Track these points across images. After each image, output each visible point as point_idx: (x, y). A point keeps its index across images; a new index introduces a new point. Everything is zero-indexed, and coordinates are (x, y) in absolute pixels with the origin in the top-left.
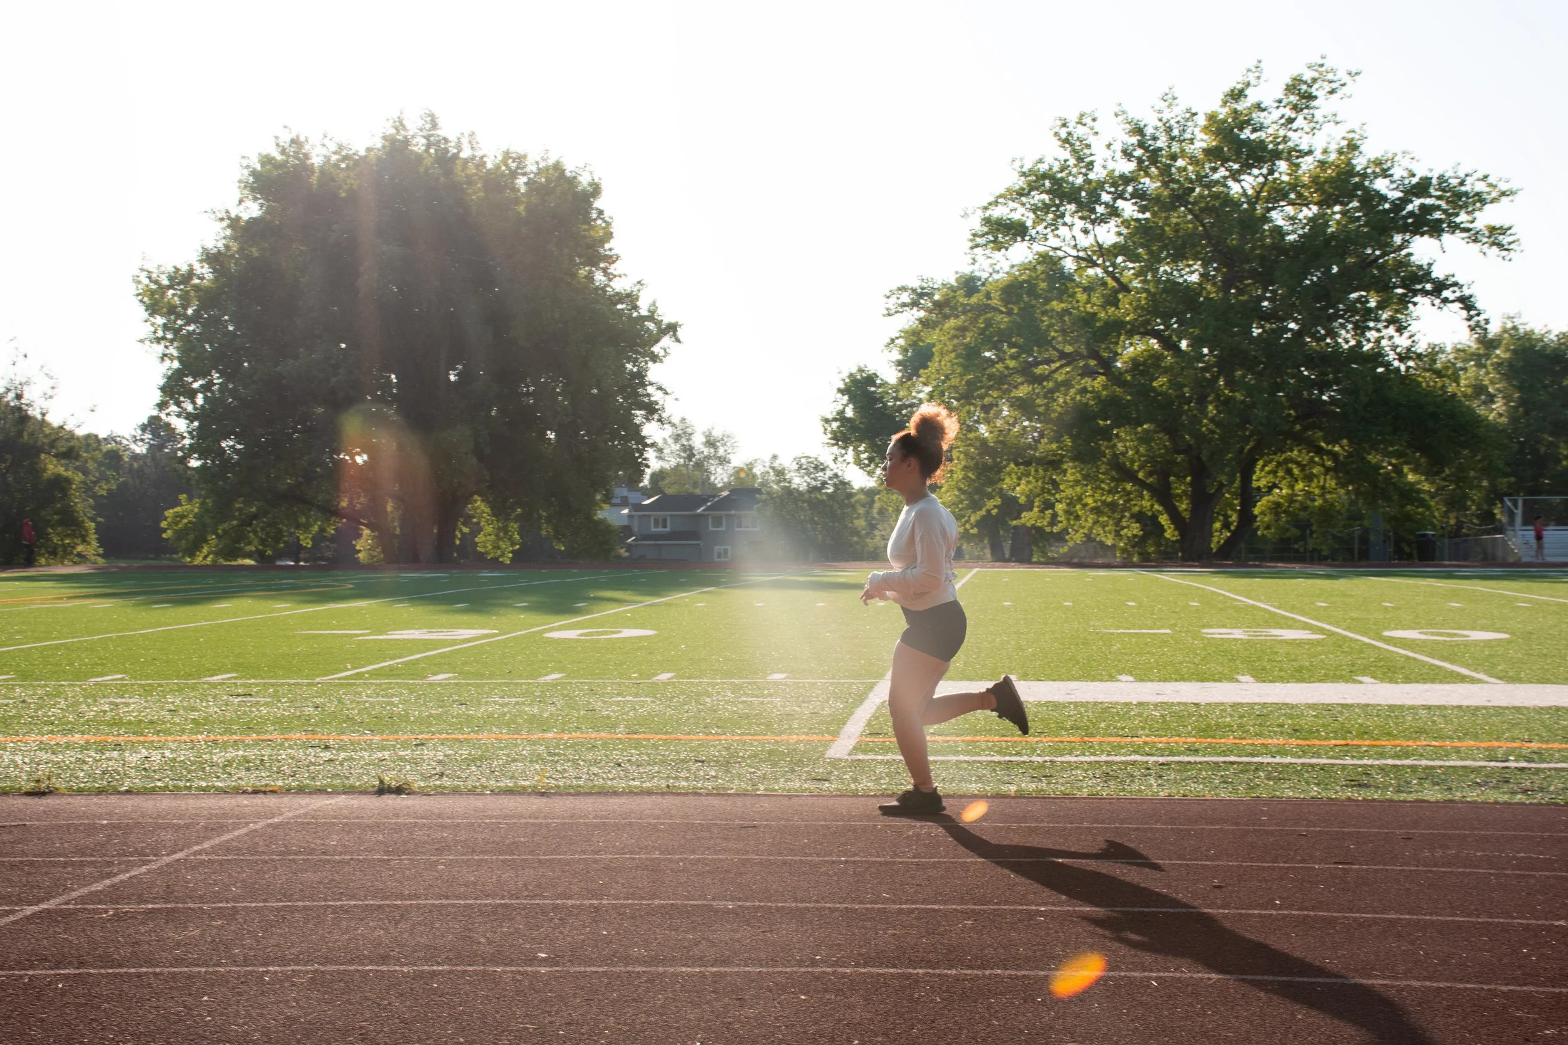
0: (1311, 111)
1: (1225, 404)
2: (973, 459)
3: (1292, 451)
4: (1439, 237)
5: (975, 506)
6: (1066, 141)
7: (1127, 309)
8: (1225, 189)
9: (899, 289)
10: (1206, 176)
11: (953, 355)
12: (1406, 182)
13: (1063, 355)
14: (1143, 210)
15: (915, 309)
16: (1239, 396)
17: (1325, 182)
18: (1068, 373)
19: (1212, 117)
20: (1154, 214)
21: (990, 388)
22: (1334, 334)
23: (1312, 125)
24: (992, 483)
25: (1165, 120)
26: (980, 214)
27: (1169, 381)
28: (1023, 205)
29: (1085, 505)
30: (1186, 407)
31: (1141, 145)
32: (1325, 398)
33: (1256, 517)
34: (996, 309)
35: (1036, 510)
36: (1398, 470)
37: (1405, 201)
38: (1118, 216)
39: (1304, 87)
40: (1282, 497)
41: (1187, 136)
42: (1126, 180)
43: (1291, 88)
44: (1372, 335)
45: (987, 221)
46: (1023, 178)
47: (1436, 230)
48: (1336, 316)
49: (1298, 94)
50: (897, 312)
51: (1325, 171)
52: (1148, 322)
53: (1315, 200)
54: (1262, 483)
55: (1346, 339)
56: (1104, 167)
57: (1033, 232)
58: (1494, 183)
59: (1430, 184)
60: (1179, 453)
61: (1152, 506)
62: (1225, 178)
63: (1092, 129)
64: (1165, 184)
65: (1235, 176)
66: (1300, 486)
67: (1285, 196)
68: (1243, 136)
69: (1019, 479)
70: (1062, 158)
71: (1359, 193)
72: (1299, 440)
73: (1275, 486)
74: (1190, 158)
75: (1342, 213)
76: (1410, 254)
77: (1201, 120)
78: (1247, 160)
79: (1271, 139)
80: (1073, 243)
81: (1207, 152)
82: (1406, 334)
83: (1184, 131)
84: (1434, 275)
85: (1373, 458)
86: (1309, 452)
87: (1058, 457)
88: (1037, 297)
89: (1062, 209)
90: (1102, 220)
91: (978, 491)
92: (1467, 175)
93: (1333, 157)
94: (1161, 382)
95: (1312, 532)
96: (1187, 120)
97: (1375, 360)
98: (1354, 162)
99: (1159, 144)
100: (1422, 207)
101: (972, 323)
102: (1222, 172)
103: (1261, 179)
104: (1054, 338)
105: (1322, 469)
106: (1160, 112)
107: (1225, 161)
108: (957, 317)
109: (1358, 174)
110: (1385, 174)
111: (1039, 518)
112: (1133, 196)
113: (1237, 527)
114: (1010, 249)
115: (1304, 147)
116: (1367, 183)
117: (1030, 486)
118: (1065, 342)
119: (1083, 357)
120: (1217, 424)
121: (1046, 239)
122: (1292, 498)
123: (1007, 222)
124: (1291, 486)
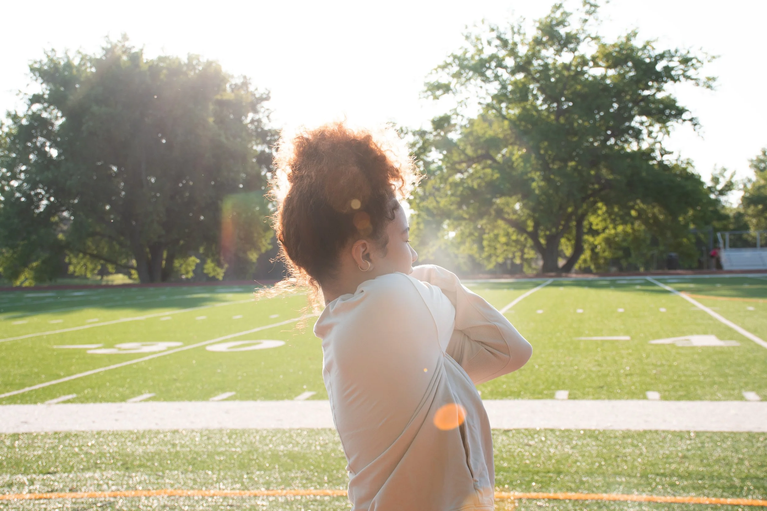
0: (597, 14)
29: (500, 242)
31: (498, 38)
49: (589, 4)
57: (454, 90)
83: (520, 28)
96: (521, 22)
118: (472, 150)
119: (484, 159)
122: (616, 235)
123: (436, 84)
124: (615, 228)
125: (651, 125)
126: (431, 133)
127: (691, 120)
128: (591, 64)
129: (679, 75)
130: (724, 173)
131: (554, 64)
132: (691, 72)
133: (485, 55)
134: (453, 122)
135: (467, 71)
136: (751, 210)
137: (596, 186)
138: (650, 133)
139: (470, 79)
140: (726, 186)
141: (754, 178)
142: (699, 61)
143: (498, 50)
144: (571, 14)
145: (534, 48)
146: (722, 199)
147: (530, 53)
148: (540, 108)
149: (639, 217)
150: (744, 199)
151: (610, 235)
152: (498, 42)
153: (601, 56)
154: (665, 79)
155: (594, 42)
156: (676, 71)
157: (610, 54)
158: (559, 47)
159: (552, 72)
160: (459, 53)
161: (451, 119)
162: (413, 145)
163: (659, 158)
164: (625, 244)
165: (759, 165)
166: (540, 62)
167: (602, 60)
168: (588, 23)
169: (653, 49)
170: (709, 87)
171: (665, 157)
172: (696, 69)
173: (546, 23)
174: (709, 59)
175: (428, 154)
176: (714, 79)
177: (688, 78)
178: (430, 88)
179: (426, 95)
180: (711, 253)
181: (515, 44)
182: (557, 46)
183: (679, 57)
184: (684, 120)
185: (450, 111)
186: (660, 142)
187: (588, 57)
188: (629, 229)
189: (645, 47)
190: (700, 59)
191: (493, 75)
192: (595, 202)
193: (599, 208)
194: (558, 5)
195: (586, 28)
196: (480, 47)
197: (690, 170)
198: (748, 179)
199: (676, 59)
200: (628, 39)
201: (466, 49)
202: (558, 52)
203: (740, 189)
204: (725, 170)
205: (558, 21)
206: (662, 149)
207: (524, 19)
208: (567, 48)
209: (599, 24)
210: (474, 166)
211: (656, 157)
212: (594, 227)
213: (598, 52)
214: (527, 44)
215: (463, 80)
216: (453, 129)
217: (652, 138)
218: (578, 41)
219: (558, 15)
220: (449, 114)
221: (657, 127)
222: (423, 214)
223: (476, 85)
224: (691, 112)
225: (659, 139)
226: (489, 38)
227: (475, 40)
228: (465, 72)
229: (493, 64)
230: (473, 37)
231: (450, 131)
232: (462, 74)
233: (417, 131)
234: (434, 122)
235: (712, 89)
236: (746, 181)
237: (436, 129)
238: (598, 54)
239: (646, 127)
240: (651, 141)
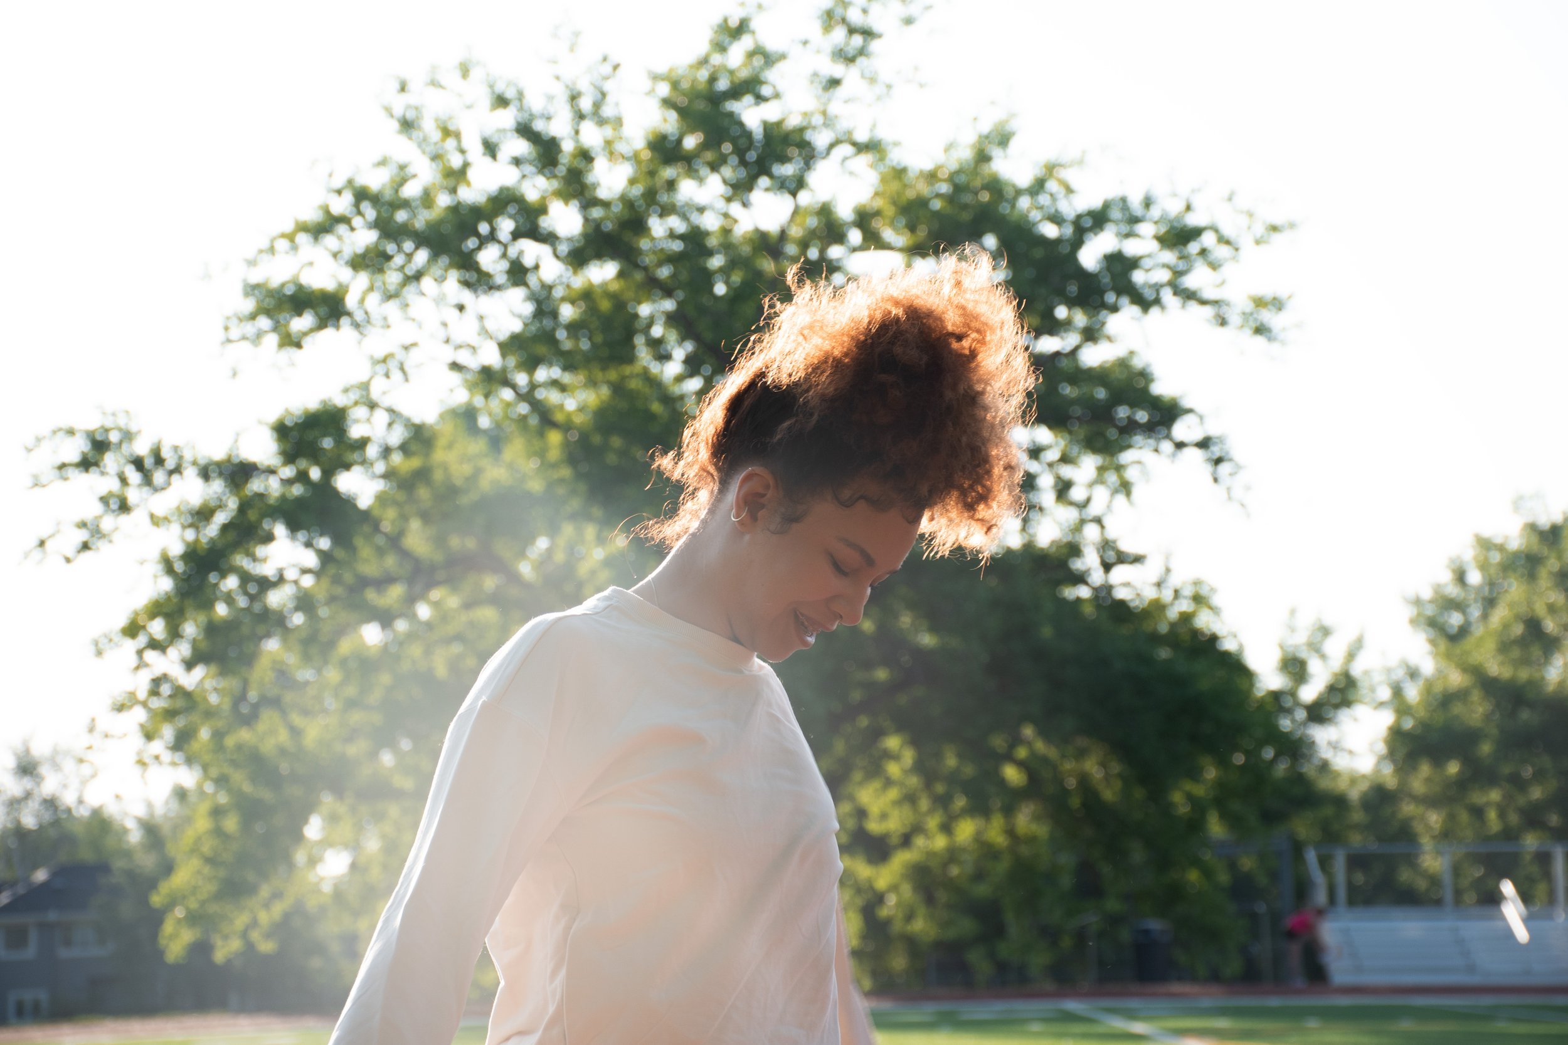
0: (872, 61)
25: (567, 80)
31: (520, 129)
37: (1072, 244)
43: (831, 14)
49: (844, 28)
58: (1251, 208)
59: (1126, 208)
79: (796, 119)
81: (656, 145)
92: (1194, 193)
96: (605, 78)
99: (555, 127)
122: (952, 855)
123: (289, 290)
124: (947, 828)
125: (1065, 459)
126: (272, 471)
127: (1204, 444)
128: (855, 236)
129: (1157, 287)
130: (1321, 642)
131: (726, 232)
132: (1198, 278)
133: (474, 192)
134: (355, 432)
135: (408, 246)
136: (1422, 778)
137: (882, 674)
138: (1063, 488)
139: (418, 276)
140: (1332, 689)
141: (1428, 666)
142: (1223, 240)
143: (524, 176)
144: (783, 57)
145: (652, 174)
146: (1321, 735)
147: (637, 191)
148: (677, 390)
149: (1034, 788)
150: (1396, 735)
151: (931, 854)
152: (522, 147)
153: (890, 211)
154: (1110, 297)
155: (865, 159)
156: (1148, 271)
157: (921, 203)
158: (742, 173)
159: (716, 262)
160: (376, 180)
161: (349, 422)
162: (203, 514)
163: (1097, 577)
164: (982, 890)
165: (1441, 620)
166: (676, 223)
167: (892, 224)
168: (841, 92)
169: (1069, 190)
170: (1261, 330)
171: (1120, 574)
172: (1214, 266)
173: (693, 86)
174: (1258, 235)
175: (261, 551)
176: (1277, 304)
177: (1189, 296)
178: (269, 302)
179: (250, 328)
180: (1289, 922)
181: (586, 156)
182: (734, 169)
183: (1156, 223)
184: (1180, 445)
185: (346, 391)
186: (1098, 521)
187: (845, 212)
188: (995, 834)
189: (1038, 186)
190: (1227, 231)
191: (505, 265)
192: (877, 733)
193: (888, 755)
194: (734, 23)
195: (834, 108)
196: (456, 161)
197: (1204, 621)
198: (1408, 667)
199: (1147, 229)
200: (983, 157)
201: (402, 167)
202: (740, 189)
203: (1381, 705)
204: (1325, 631)
205: (737, 81)
206: (1106, 545)
207: (616, 67)
208: (771, 176)
209: (879, 98)
210: (436, 594)
211: (1088, 572)
212: (874, 827)
213: (877, 194)
214: (627, 159)
215: (393, 278)
216: (356, 456)
217: (1072, 504)
218: (809, 155)
219: (736, 56)
220: (340, 401)
221: (1088, 465)
222: (239, 778)
223: (440, 300)
224: (1201, 418)
225: (1094, 510)
226: (489, 131)
227: (435, 135)
228: (400, 249)
229: (506, 226)
230: (429, 127)
231: (347, 467)
232: (389, 258)
233: (219, 464)
234: (282, 430)
235: (1270, 339)
236: (1400, 674)
237: (289, 457)
238: (879, 203)
239: (1051, 465)
240: (1069, 515)
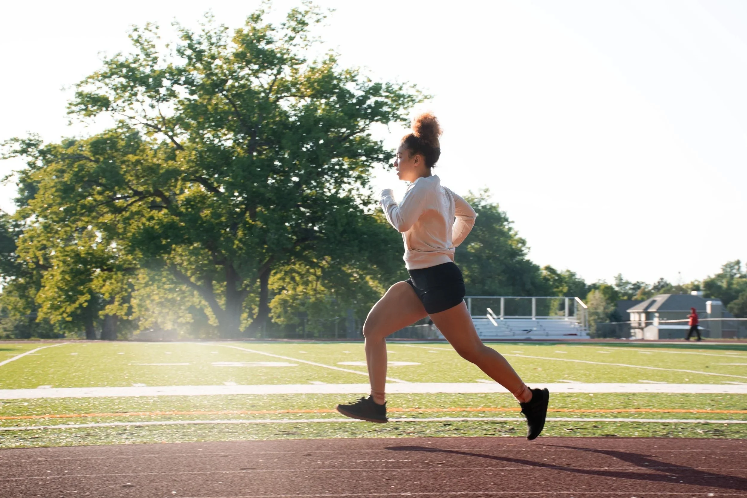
0: (305, 33)
1: (250, 229)
2: (69, 265)
3: (295, 264)
4: (386, 123)
5: (71, 300)
6: (137, 41)
7: (182, 162)
8: (249, 83)
9: (12, 140)
10: (235, 72)
11: (54, 189)
12: (366, 85)
13: (136, 193)
14: (192, 93)
15: (25, 155)
16: (259, 224)
17: (315, 82)
18: (140, 206)
19: (239, 32)
20: (200, 96)
21: (82, 215)
22: (321, 185)
23: (306, 42)
24: (83, 283)
25: (206, 31)
26: (75, 90)
27: (211, 213)
28: (107, 85)
29: (153, 301)
30: (223, 231)
31: (190, 47)
32: (316, 228)
33: (271, 309)
34: (87, 158)
35: (116, 303)
36: (362, 277)
37: (365, 98)
38: (175, 96)
39: (300, 17)
40: (288, 296)
41: (222, 43)
42: (180, 72)
43: (292, 16)
44: (345, 186)
45: (80, 95)
46: (106, 65)
47: (385, 118)
48: (323, 173)
49: (296, 20)
50: (10, 157)
51: (314, 74)
52: (196, 172)
53: (309, 94)
54: (275, 286)
55: (329, 189)
56: (165, 61)
57: (114, 105)
58: (420, 90)
59: (381, 88)
60: (219, 263)
61: (200, 302)
62: (249, 75)
63: (156, 34)
64: (208, 76)
65: (255, 73)
66: (300, 288)
67: (288, 90)
68: (260, 47)
69: (104, 281)
70: (135, 54)
71: (337, 91)
72: (299, 257)
73: (283, 288)
74: (225, 59)
75: (327, 104)
76: (369, 135)
77: (232, 33)
78: (263, 63)
79: (279, 50)
80: (143, 114)
81: (237, 55)
82: (367, 186)
83: (220, 39)
84: (384, 149)
85: (347, 269)
86: (306, 265)
87: (133, 266)
88: (117, 150)
89: (135, 89)
90: (164, 99)
91: (72, 289)
92: (403, 84)
93: (320, 66)
94: (206, 213)
95: (308, 321)
96: (222, 32)
97: (348, 203)
98: (333, 70)
99: (203, 47)
100: (376, 102)
101: (68, 167)
102: (246, 71)
103: (273, 77)
104: (129, 181)
105: (315, 277)
106: (203, 25)
107: (248, 63)
108: (58, 163)
109: (336, 78)
110: (353, 79)
111: (118, 310)
112: (185, 83)
113: (257, 316)
114: (97, 115)
115: (300, 57)
116: (341, 85)
117: (113, 287)
118: (138, 184)
119: (151, 195)
120: (244, 243)
121: (124, 111)
131: (250, 86)
144: (273, 29)
152: (190, 53)
153: (305, 83)
168: (293, 42)
172: (406, 108)
178: (84, 100)
190: (414, 98)
194: (255, 16)
195: (291, 47)
200: (330, 67)
